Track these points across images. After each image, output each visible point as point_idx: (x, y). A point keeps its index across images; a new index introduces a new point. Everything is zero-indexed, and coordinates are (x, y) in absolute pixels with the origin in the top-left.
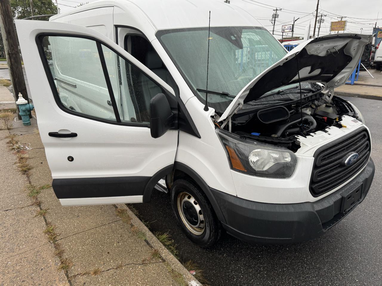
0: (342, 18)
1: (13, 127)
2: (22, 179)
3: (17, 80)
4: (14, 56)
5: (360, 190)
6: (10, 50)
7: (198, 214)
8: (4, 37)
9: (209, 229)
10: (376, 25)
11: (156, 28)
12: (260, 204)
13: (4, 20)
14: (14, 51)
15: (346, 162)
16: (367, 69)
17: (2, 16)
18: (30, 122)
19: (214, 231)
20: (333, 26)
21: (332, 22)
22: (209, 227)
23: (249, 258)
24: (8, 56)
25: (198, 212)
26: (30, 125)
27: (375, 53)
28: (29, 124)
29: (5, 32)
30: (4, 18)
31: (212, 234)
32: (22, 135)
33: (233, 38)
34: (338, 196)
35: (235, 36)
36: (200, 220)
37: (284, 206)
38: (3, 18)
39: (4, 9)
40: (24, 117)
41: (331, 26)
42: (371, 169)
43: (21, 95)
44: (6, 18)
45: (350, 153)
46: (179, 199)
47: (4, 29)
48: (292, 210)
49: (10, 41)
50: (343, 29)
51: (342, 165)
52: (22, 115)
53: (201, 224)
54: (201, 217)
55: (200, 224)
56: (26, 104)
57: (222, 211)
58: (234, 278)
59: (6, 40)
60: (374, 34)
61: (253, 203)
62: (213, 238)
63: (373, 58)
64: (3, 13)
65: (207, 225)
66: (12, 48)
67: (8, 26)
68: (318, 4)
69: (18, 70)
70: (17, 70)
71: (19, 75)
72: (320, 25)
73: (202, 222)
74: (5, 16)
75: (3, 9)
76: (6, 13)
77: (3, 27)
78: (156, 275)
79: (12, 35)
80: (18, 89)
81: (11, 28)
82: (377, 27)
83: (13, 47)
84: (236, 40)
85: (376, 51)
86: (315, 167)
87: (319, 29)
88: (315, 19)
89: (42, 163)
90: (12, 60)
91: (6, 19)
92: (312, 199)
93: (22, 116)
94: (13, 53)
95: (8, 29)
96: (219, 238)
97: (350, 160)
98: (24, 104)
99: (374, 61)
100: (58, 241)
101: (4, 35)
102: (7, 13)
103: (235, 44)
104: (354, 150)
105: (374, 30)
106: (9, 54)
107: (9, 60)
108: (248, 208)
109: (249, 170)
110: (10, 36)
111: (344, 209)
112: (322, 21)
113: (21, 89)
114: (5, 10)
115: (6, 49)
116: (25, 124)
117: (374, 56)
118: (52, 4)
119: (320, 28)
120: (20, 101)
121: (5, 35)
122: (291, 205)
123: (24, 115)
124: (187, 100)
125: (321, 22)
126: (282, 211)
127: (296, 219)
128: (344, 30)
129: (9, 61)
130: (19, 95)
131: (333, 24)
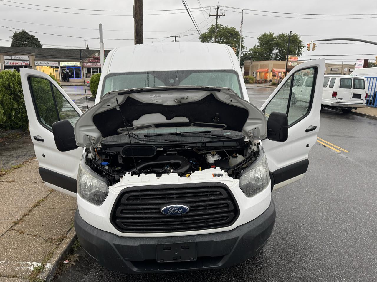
11: (109, 71)
15: (162, 209)
34: (151, 242)
97: (167, 209)
111: (159, 258)
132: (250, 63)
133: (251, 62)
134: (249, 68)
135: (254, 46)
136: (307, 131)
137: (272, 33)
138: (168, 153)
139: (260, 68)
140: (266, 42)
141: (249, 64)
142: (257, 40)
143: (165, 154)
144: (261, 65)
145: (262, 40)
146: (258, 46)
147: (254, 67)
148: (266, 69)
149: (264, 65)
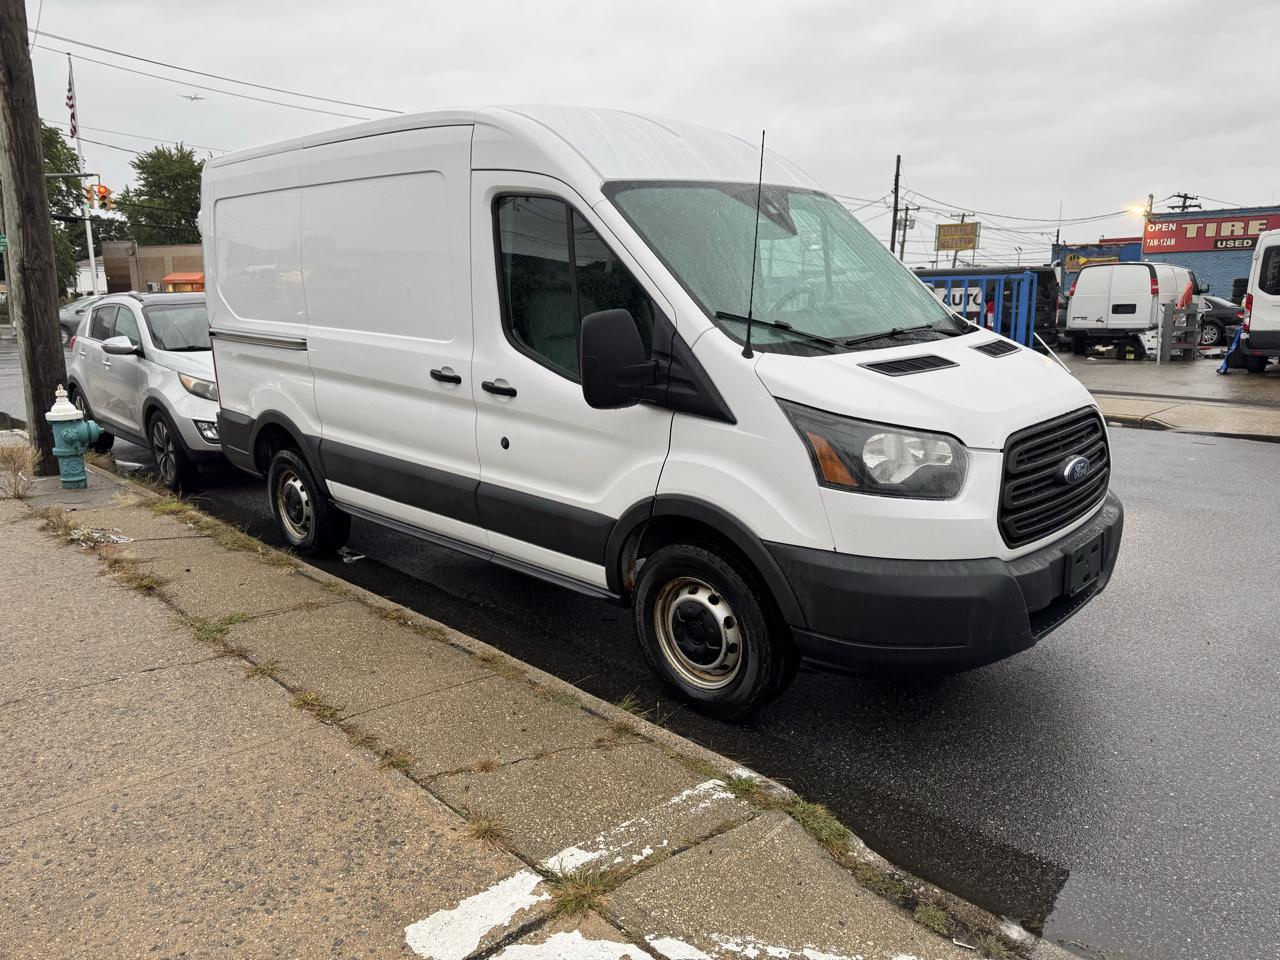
0: (964, 216)
1: (35, 493)
2: (151, 606)
3: (40, 348)
4: (38, 275)
5: (1100, 546)
6: (27, 256)
7: (722, 627)
8: (13, 219)
9: (756, 655)
10: (1058, 236)
11: (600, 175)
12: (892, 562)
13: (16, 168)
14: (38, 262)
15: (1066, 472)
16: (1052, 348)
17: (13, 157)
18: (85, 480)
19: (769, 659)
20: (942, 238)
21: (940, 227)
22: (757, 651)
23: (853, 734)
24: (19, 275)
25: (721, 621)
26: (86, 487)
27: (1066, 308)
28: (82, 484)
29: (16, 205)
30: (17, 161)
31: (764, 671)
32: (74, 510)
33: (773, 211)
34: (1057, 554)
35: (777, 206)
36: (727, 643)
37: (946, 564)
38: (15, 162)
39: (20, 135)
40: (67, 461)
41: (938, 238)
42: (1114, 510)
43: (66, 393)
44: (23, 161)
45: (1072, 457)
46: (659, 604)
47: (13, 194)
48: (964, 571)
49: (29, 229)
50: (971, 245)
51: (1058, 480)
52: (63, 457)
53: (730, 654)
54: (731, 635)
55: (726, 654)
56: (79, 420)
57: (797, 593)
58: (829, 771)
59: (18, 226)
60: (1055, 262)
61: (875, 561)
62: (768, 679)
63: (1063, 323)
64: (17, 147)
65: (750, 648)
66: (35, 251)
67: (27, 187)
68: (897, 176)
69: (46, 320)
70: (43, 319)
71: (48, 335)
72: (904, 236)
73: (732, 648)
74: (20, 156)
75: (17, 135)
76: (26, 148)
77: (13, 187)
78: (642, 764)
79: (38, 213)
80: (42, 377)
81: (36, 192)
82: (1061, 242)
83: (37, 247)
84: (780, 215)
85: (1067, 303)
86: (1007, 476)
87: (902, 246)
88: (892, 213)
89: (188, 570)
90: (32, 286)
91: (25, 165)
92: (1004, 552)
93: (60, 461)
94: (34, 267)
95: (27, 194)
96: (778, 683)
97: (1073, 470)
98: (71, 421)
99: (1067, 328)
100: (347, 721)
101: (13, 213)
102: (29, 147)
103: (779, 224)
104: (1079, 453)
105: (1054, 250)
106: (22, 269)
107: (21, 287)
108: (866, 571)
109: (865, 483)
110: (32, 216)
111: (1072, 587)
112: (908, 223)
113: (51, 378)
114: (24, 138)
115: (16, 253)
116: (68, 485)
117: (1066, 316)
118: (58, 142)
119: (906, 244)
120: (58, 411)
121: (16, 212)
122: (961, 563)
123: (70, 456)
124: (695, 339)
125: (906, 226)
126: (942, 573)
127: (974, 592)
128: (973, 248)
129: (19, 291)
130: (57, 393)
131: (942, 231)
132: (127, 250)
133: (133, 248)
134: (128, 268)
135: (122, 192)
137: (187, 149)
139: (174, 271)
140: (170, 178)
141: (126, 256)
142: (135, 173)
144: (173, 258)
145: (154, 172)
146: (139, 193)
147: (149, 266)
148: (200, 276)
149: (186, 258)
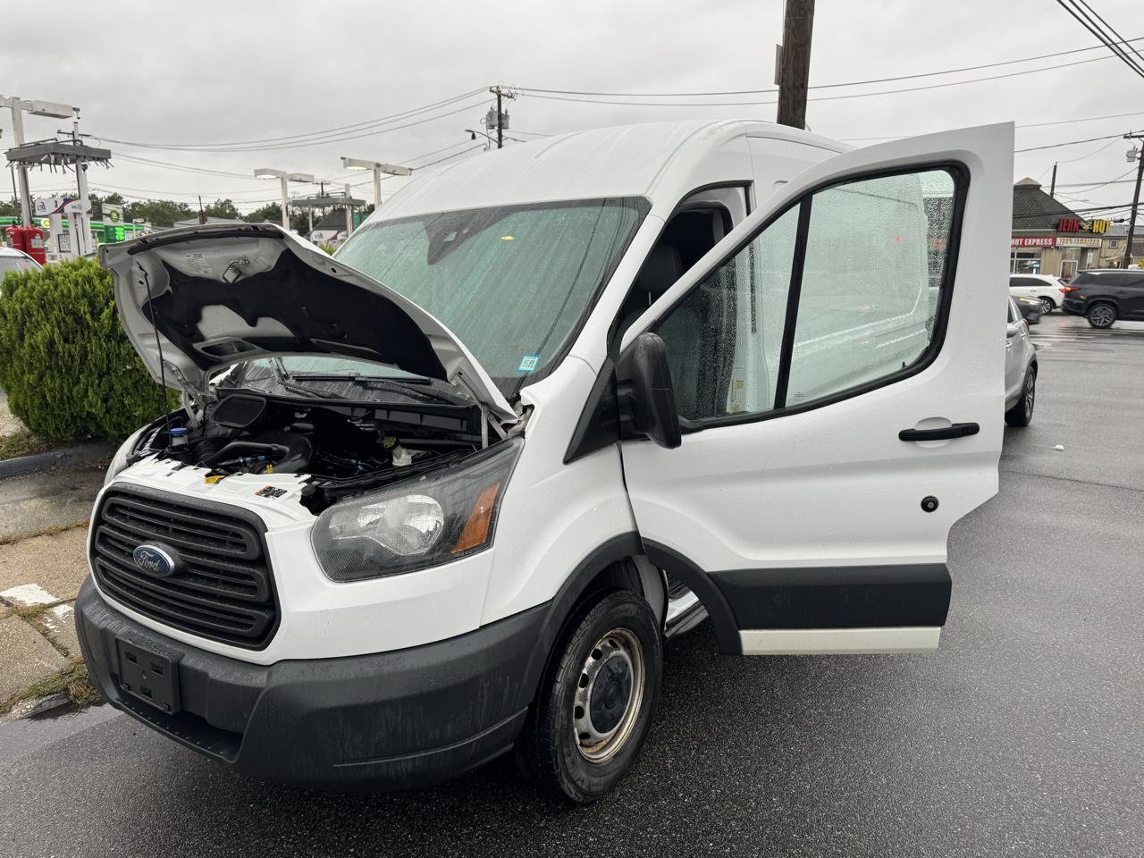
136: (907, 436)
138: (296, 424)
143: (287, 429)
